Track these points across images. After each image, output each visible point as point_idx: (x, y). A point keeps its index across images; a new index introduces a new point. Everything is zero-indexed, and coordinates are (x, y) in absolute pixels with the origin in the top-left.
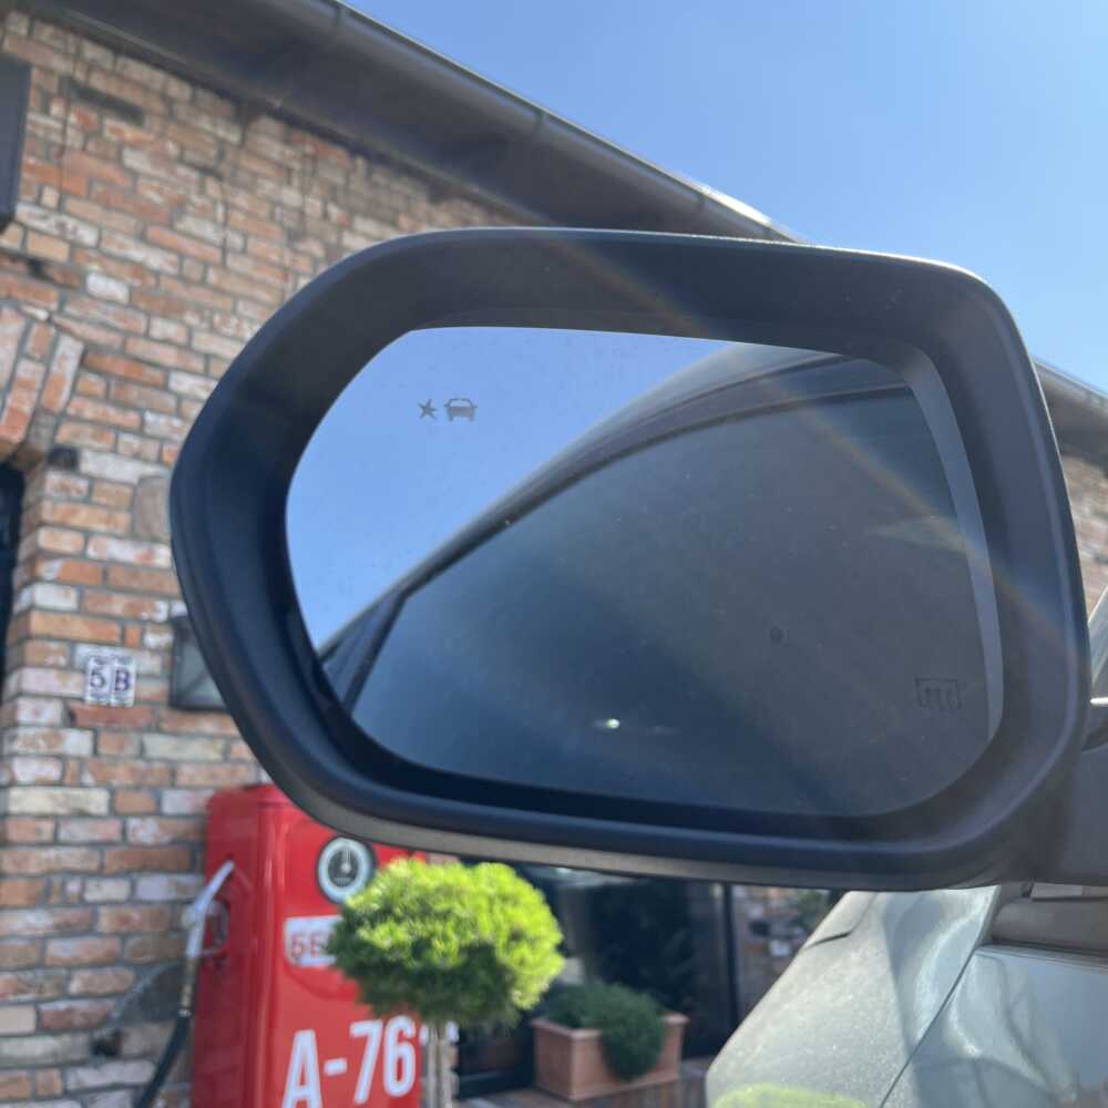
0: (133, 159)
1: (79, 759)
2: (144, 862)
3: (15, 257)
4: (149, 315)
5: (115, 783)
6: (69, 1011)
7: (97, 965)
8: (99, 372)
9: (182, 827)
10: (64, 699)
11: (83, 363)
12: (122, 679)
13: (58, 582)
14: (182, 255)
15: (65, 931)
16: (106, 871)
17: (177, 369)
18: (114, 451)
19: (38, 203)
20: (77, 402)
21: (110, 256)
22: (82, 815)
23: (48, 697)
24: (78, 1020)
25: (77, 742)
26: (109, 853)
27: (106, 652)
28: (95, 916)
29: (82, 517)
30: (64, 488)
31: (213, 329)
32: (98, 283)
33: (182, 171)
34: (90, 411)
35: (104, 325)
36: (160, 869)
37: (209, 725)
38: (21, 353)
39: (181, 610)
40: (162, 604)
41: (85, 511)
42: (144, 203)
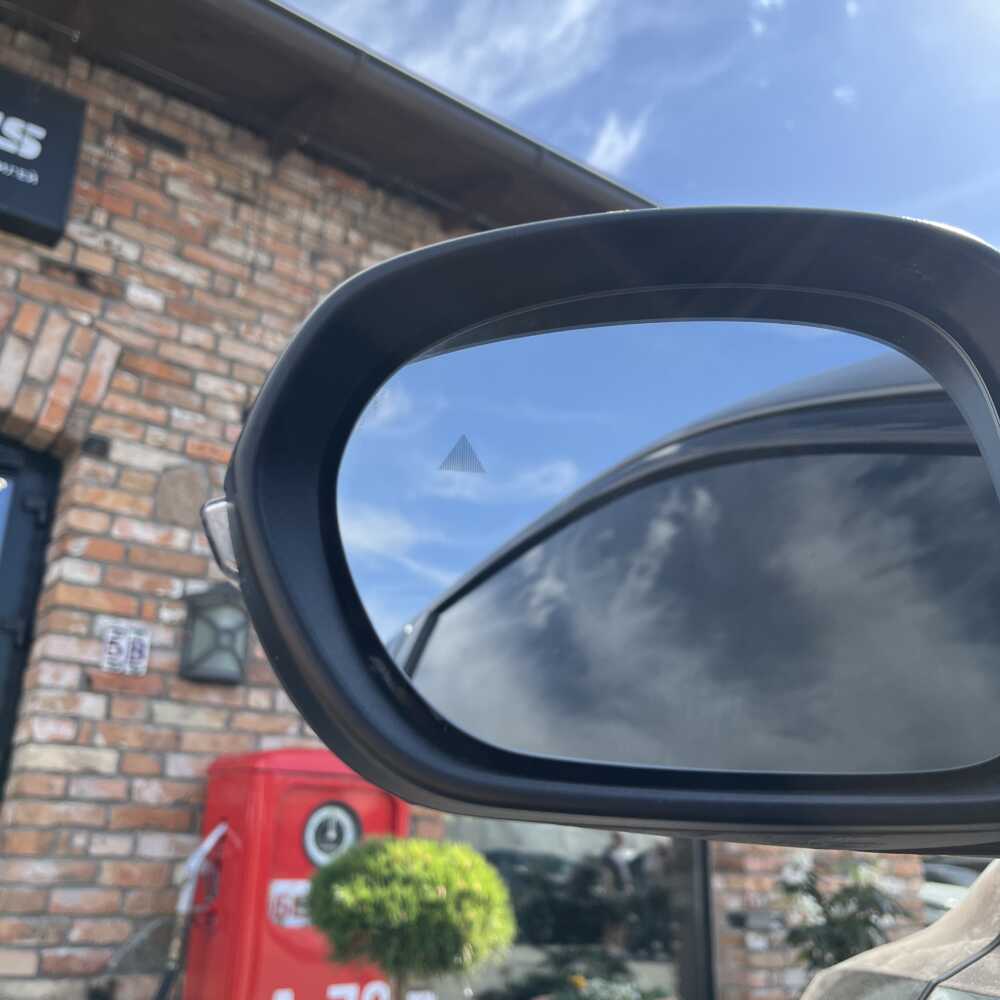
0: (175, 187)
1: (93, 722)
2: (147, 821)
3: (65, 268)
4: (181, 322)
5: (125, 744)
6: (68, 958)
7: (97, 915)
8: (133, 371)
9: (183, 790)
10: (82, 665)
11: (121, 364)
12: (137, 649)
13: (85, 558)
14: (214, 271)
15: (68, 881)
16: (112, 826)
17: (204, 371)
18: (142, 441)
19: (88, 222)
20: (112, 397)
21: (148, 270)
22: (90, 773)
23: (68, 662)
24: (76, 967)
25: (92, 705)
26: (115, 811)
27: (123, 624)
28: (97, 871)
29: (110, 500)
30: (94, 474)
31: (238, 337)
32: (137, 293)
33: (219, 198)
34: (123, 405)
35: (140, 331)
36: (161, 828)
37: (214, 696)
38: (64, 352)
39: (196, 587)
40: (177, 584)
41: (112, 495)
42: (182, 225)
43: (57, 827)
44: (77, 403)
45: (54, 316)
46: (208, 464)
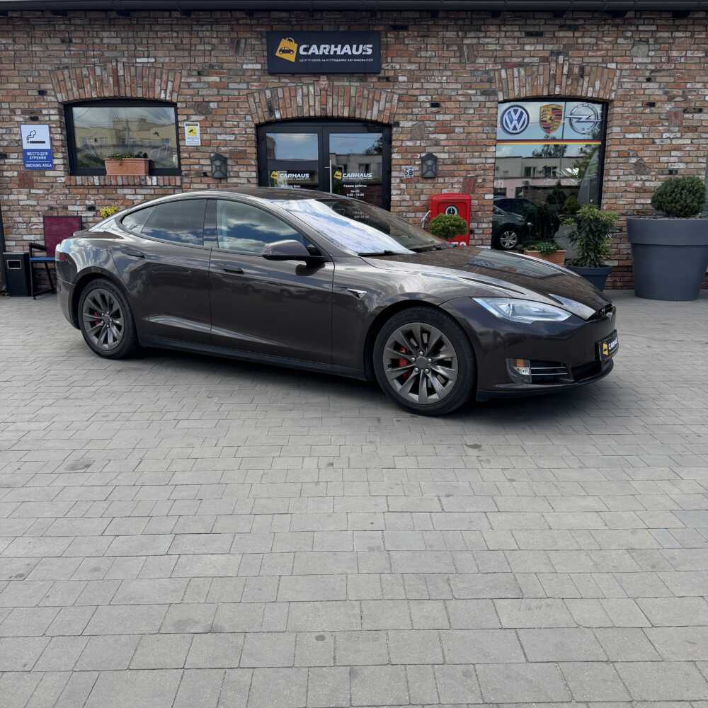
0: (407, 41)
1: (404, 189)
2: (416, 210)
3: (383, 78)
4: (412, 82)
5: (411, 194)
8: (402, 101)
9: (424, 203)
10: (400, 177)
11: (398, 100)
12: (411, 172)
13: (397, 153)
14: (420, 63)
16: (410, 211)
17: (420, 95)
18: (406, 120)
19: (387, 62)
20: (398, 110)
21: (402, 70)
22: (405, 200)
23: (397, 177)
25: (403, 186)
26: (411, 208)
27: (408, 167)
29: (401, 137)
30: (396, 131)
31: (427, 82)
32: (401, 79)
33: (419, 39)
34: (401, 111)
35: (403, 89)
36: (421, 211)
37: (430, 181)
38: (386, 102)
39: (423, 155)
40: (419, 155)
41: (401, 135)
42: (410, 52)
43: (399, 212)
44: (391, 114)
45: (383, 92)
46: (423, 121)
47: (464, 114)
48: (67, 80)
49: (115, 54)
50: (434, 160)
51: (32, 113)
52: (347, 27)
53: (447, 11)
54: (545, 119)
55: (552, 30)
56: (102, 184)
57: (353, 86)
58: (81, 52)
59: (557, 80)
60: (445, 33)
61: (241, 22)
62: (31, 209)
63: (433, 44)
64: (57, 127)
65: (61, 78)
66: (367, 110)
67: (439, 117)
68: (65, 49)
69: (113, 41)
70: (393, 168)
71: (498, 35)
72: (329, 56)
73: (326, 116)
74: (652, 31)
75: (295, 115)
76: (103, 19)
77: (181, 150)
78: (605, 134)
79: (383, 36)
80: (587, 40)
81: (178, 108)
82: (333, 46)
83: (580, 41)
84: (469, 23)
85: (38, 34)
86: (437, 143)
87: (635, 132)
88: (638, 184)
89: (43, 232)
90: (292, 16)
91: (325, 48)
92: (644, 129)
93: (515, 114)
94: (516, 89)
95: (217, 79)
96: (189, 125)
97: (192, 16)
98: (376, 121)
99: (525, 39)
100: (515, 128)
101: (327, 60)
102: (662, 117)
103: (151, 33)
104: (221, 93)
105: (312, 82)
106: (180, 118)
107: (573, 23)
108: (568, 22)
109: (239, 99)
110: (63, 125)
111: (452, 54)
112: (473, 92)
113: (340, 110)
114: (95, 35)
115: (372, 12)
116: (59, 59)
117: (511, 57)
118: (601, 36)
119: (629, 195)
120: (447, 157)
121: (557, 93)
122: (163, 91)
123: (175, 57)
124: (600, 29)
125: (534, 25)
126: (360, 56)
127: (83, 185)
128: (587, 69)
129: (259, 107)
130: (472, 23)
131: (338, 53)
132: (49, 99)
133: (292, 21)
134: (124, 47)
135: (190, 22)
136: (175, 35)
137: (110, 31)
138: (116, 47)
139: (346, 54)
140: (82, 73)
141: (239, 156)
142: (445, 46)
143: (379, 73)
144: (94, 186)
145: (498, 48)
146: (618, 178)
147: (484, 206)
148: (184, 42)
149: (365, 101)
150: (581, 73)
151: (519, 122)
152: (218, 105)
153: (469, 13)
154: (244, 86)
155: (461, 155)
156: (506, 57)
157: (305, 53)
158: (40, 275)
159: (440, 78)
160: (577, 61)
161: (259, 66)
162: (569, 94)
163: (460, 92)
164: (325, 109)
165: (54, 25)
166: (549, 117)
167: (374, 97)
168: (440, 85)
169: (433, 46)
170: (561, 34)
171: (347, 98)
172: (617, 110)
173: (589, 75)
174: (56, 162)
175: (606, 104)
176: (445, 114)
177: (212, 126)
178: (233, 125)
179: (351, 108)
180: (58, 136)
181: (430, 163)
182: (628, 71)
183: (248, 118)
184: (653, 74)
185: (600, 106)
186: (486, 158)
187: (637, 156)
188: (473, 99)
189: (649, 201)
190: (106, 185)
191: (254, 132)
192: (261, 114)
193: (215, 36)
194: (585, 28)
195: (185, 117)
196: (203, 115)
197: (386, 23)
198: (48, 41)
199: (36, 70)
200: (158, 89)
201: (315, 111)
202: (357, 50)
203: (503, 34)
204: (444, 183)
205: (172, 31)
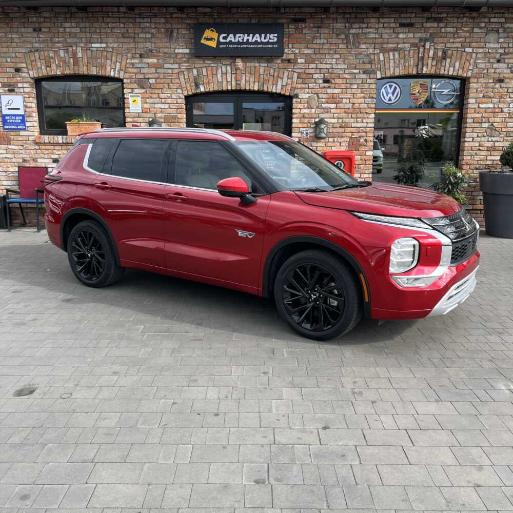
0: (305, 31)
3: (286, 60)
4: (309, 64)
8: (301, 78)
10: (299, 137)
11: (298, 78)
12: (307, 134)
13: (296, 118)
14: (314, 49)
17: (314, 74)
18: (304, 93)
19: (289, 48)
20: (297, 85)
21: (301, 54)
27: (305, 129)
29: (300, 106)
30: (296, 101)
31: (321, 63)
32: (299, 61)
33: (314, 29)
34: (299, 86)
35: (301, 68)
37: (323, 141)
38: (288, 78)
39: (317, 120)
40: (313, 120)
41: (300, 105)
42: (307, 40)
44: (291, 87)
45: (285, 71)
46: (317, 94)
47: (350, 88)
48: (38, 60)
49: (75, 40)
50: (325, 124)
51: (10, 86)
52: (257, 19)
53: (337, 7)
54: (413, 92)
55: (421, 21)
56: (64, 142)
57: (262, 67)
58: (48, 39)
59: (425, 62)
60: (335, 25)
61: (173, 16)
62: (9, 160)
63: (325, 33)
64: (29, 97)
65: (33, 58)
66: (273, 85)
67: (329, 91)
68: (36, 36)
69: (74, 30)
70: (293, 130)
71: (377, 27)
72: (243, 43)
73: (240, 89)
74: (502, 23)
75: (216, 89)
76: (65, 13)
77: (126, 116)
78: (463, 104)
79: (285, 27)
80: (449, 30)
81: (123, 83)
82: (246, 35)
83: (443, 30)
84: (355, 17)
85: (15, 25)
86: (328, 111)
87: (487, 103)
88: (489, 144)
89: (17, 179)
90: (213, 11)
91: (240, 37)
92: (495, 100)
93: (391, 89)
94: (392, 69)
95: (155, 61)
96: (132, 96)
97: (136, 11)
98: (280, 93)
99: (399, 29)
100: (390, 100)
101: (242, 46)
102: (510, 90)
103: (103, 24)
104: (158, 71)
105: (229, 63)
106: (126, 91)
107: (437, 16)
108: (433, 16)
109: (172, 76)
110: (34, 95)
111: (340, 41)
112: (357, 71)
113: (252, 84)
114: (60, 26)
115: (277, 8)
116: (31, 44)
117: (388, 43)
118: (460, 26)
119: (483, 153)
120: (336, 122)
121: (424, 72)
122: (112, 70)
123: (122, 43)
124: (459, 21)
125: (407, 17)
126: (268, 43)
127: (50, 143)
128: (450, 52)
129: (188, 83)
130: (356, 16)
131: (250, 41)
132: (23, 75)
133: (214, 15)
134: (83, 35)
135: (134, 16)
136: (122, 25)
137: (71, 22)
138: (76, 35)
139: (256, 41)
140: (49, 55)
141: (171, 120)
142: (334, 35)
143: (282, 56)
144: (58, 144)
145: (378, 37)
146: (473, 140)
147: (365, 160)
148: (130, 32)
149: (271, 78)
150: (444, 55)
151: (393, 95)
152: (156, 81)
153: (354, 9)
154: (176, 66)
155: (347, 120)
156: (384, 43)
157: (224, 41)
158: (15, 212)
159: (330, 60)
160: (441, 46)
161: (187, 51)
162: (434, 73)
163: (347, 71)
164: (239, 85)
165: (28, 17)
166: (417, 91)
167: (278, 74)
168: (331, 66)
169: (326, 35)
170: (428, 25)
171: (257, 75)
172: (473, 85)
173: (451, 58)
174: (28, 124)
175: (464, 81)
176: (335, 88)
177: (151, 98)
178: (167, 96)
179: (260, 83)
180: (30, 104)
181: (323, 126)
182: (483, 55)
183: (179, 91)
184: (501, 57)
185: (459, 81)
186: (367, 123)
187: (489, 122)
188: (357, 77)
189: (499, 158)
190: (67, 143)
191: (184, 102)
192: (189, 88)
193: (153, 27)
194: (447, 20)
195: (130, 90)
196: (144, 88)
197: (288, 17)
198: (23, 30)
199: (13, 53)
200: (108, 68)
201: (232, 86)
202: (265, 38)
203: (381, 25)
204: (334, 141)
205: (119, 23)
